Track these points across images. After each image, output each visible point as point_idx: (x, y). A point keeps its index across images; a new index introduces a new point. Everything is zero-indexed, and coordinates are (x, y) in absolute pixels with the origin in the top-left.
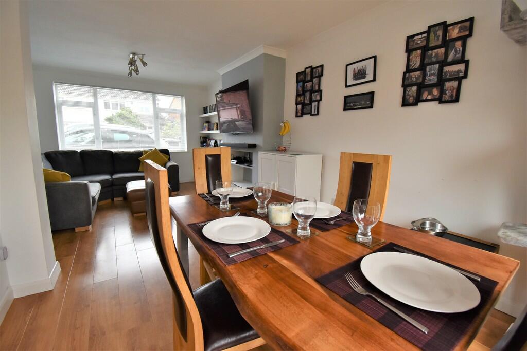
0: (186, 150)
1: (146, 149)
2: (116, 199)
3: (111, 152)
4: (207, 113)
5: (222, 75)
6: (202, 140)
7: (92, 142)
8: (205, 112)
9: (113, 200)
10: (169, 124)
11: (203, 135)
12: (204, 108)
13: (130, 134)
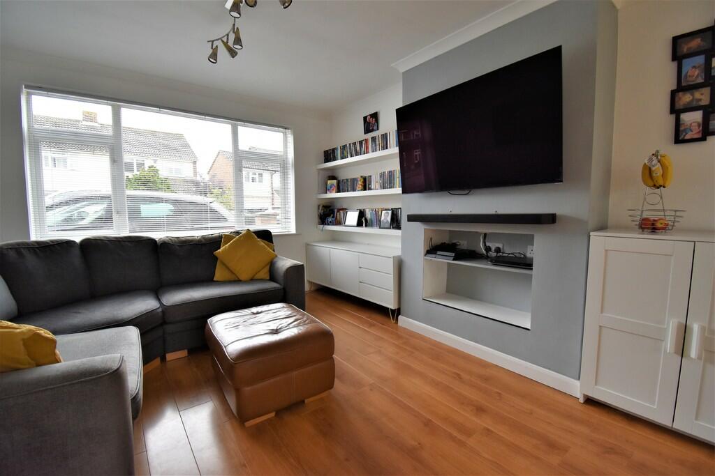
0: (293, 230)
1: (227, 232)
2: (170, 357)
3: (152, 242)
4: (335, 159)
5: (403, 73)
6: (321, 211)
7: (106, 220)
8: (327, 160)
9: (163, 359)
10: (215, 191)
11: (323, 203)
12: (325, 152)
13: (176, 203)
